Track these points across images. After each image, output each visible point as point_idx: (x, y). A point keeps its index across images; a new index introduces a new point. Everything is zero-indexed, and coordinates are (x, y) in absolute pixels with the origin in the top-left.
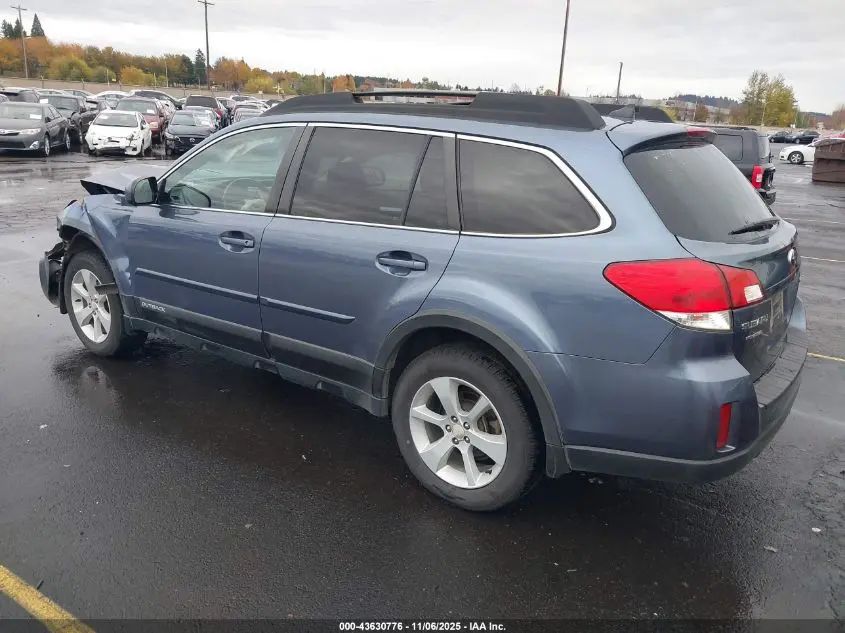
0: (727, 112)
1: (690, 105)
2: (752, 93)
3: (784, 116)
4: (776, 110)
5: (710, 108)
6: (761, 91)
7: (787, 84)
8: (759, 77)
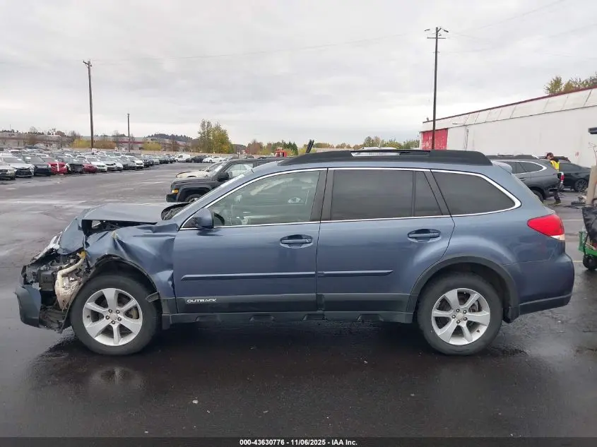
0: (190, 144)
1: (167, 141)
2: (204, 133)
3: (225, 147)
4: (220, 143)
5: (180, 143)
6: (208, 132)
7: (223, 127)
8: (206, 124)
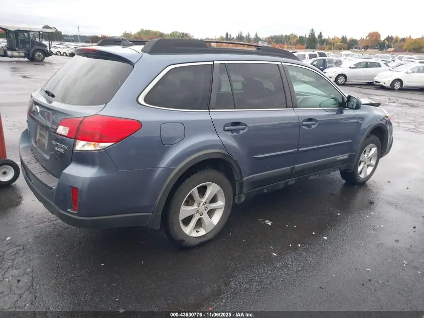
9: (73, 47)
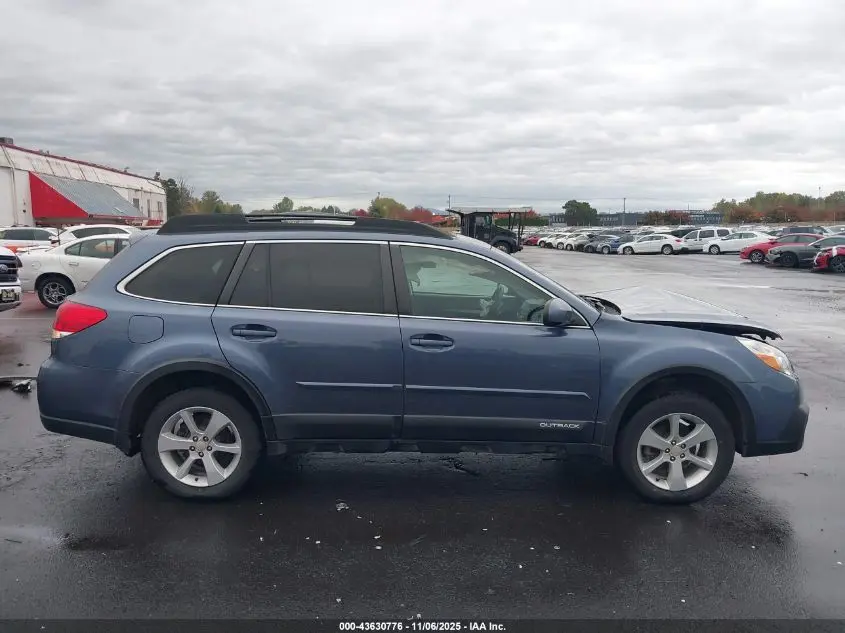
9: (585, 234)
